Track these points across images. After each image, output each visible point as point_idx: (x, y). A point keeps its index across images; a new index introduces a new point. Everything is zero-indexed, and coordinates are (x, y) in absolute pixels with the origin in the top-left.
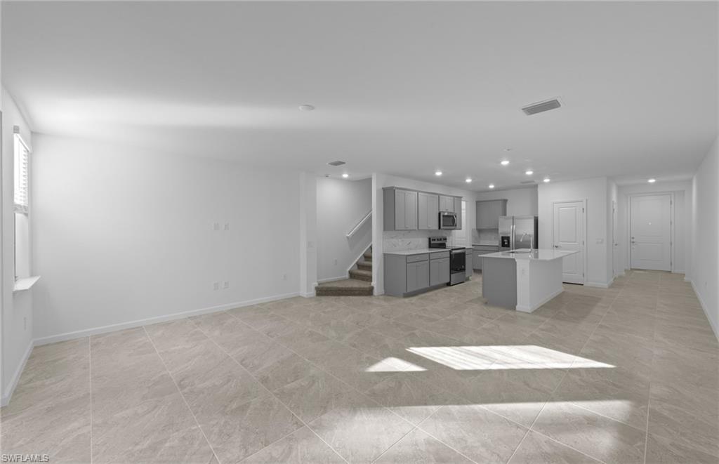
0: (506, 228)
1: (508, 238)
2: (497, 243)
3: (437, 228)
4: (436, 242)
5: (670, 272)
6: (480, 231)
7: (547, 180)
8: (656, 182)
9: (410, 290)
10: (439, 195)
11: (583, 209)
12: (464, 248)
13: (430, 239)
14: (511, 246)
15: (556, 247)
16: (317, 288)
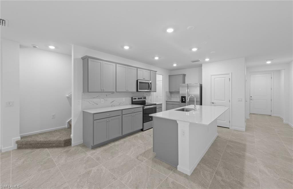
0: (183, 91)
1: (185, 97)
2: (179, 100)
3: (135, 90)
4: (137, 100)
5: (271, 115)
6: (171, 93)
7: (207, 60)
8: (271, 63)
9: (96, 143)
10: (137, 68)
11: (230, 79)
12: (156, 104)
13: (132, 98)
14: (186, 102)
15: (213, 103)
16: (17, 142)
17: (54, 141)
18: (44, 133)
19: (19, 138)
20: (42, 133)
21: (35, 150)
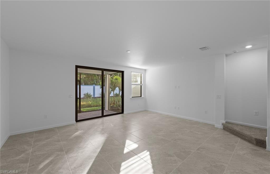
16: (223, 124)
17: (246, 135)
18: (244, 126)
19: (224, 122)
20: (243, 125)
21: (231, 134)
